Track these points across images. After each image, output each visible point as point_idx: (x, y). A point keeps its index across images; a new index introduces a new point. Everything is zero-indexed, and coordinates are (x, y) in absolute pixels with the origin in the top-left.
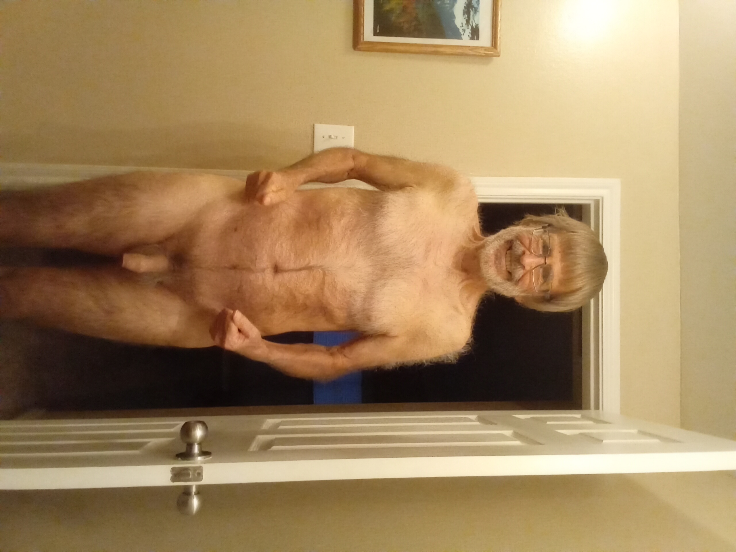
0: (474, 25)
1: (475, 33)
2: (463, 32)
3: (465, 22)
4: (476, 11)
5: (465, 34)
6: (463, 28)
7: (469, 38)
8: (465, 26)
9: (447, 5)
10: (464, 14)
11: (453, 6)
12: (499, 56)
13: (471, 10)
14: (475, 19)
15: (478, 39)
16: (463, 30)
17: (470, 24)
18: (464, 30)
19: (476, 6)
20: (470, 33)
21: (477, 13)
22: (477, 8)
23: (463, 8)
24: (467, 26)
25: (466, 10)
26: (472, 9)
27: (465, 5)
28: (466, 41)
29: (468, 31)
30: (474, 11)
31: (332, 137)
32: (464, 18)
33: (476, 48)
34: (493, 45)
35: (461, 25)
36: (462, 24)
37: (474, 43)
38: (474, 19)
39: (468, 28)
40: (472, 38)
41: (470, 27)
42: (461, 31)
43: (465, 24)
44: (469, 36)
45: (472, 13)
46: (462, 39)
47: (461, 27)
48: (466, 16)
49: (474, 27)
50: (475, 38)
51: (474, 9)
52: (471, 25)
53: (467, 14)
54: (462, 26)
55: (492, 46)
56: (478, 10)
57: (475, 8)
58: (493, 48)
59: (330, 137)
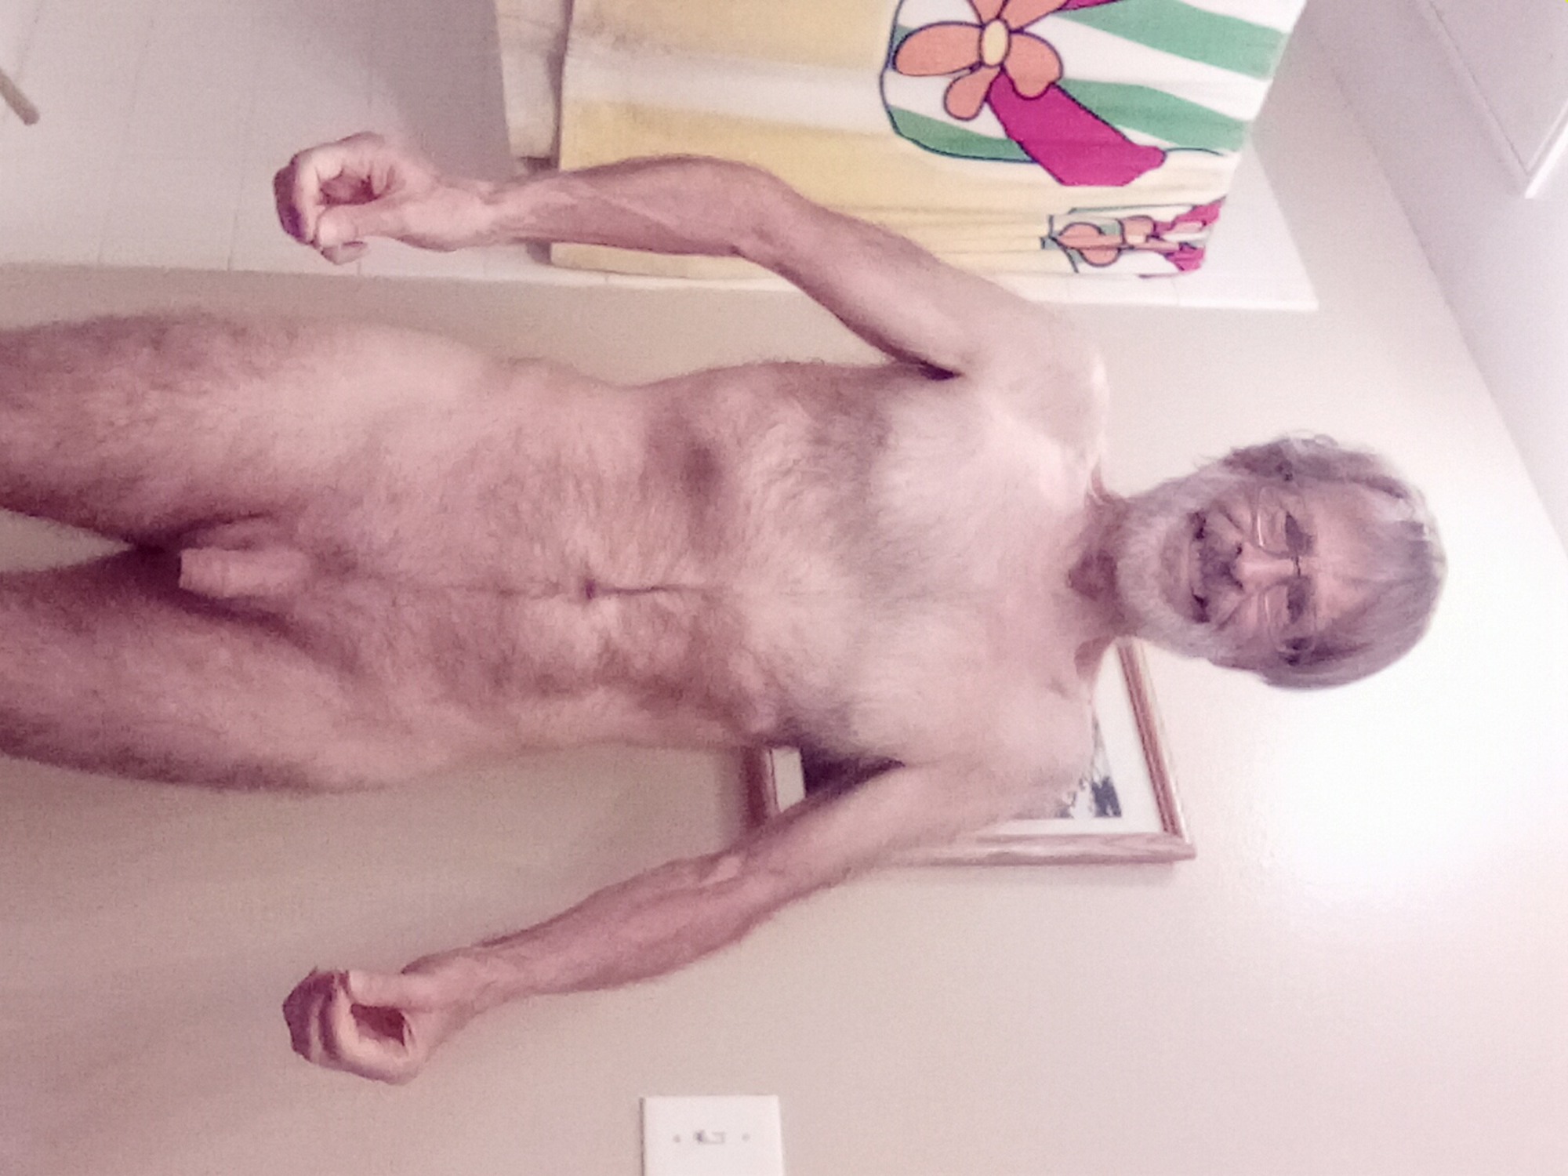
0: (1099, 779)
1: (1106, 800)
2: (1072, 799)
5: (1077, 804)
7: (1092, 814)
12: (1190, 856)
15: (1117, 813)
20: (1090, 800)
28: (1084, 820)
29: (1086, 798)
31: (708, 1135)
33: (1122, 837)
34: (1167, 826)
37: (1109, 826)
40: (1102, 812)
41: (1087, 785)
44: (1090, 809)
46: (1072, 817)
49: (1100, 785)
50: (1110, 811)
55: (1166, 830)
58: (1166, 833)
59: (700, 1137)
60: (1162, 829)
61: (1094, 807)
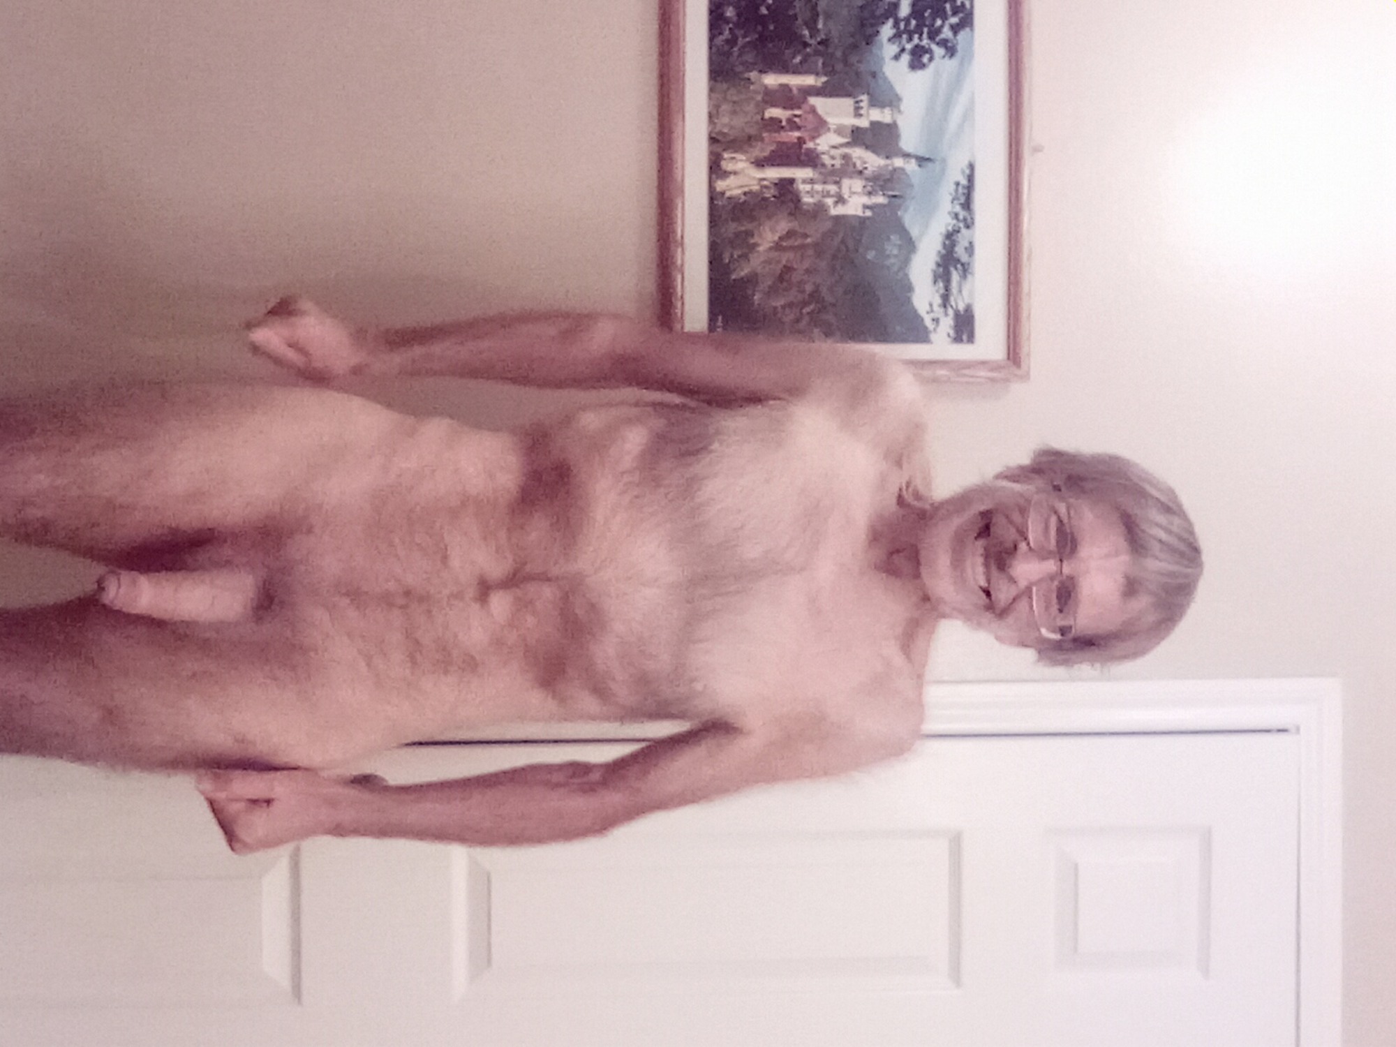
0: (961, 307)
1: (964, 327)
2: (934, 326)
3: (938, 300)
4: (966, 270)
5: (939, 329)
6: (932, 315)
7: (949, 340)
8: (938, 311)
9: (892, 260)
10: (935, 282)
11: (906, 261)
12: (1027, 380)
13: (952, 269)
14: (965, 292)
15: (971, 339)
16: (933, 320)
17: (952, 307)
18: (936, 321)
19: (964, 258)
20: (950, 326)
21: (969, 277)
22: (969, 264)
23: (933, 266)
24: (942, 310)
25: (941, 270)
26: (956, 269)
27: (938, 259)
28: (941, 346)
29: (947, 323)
30: (961, 272)
32: (936, 288)
33: (969, 363)
34: (1011, 355)
35: (928, 308)
36: (931, 305)
37: (962, 352)
38: (960, 291)
39: (946, 314)
40: (958, 339)
41: (951, 312)
42: (928, 322)
43: (940, 306)
44: (949, 335)
45: (955, 277)
46: (930, 343)
47: (928, 313)
48: (941, 285)
49: (962, 313)
50: (965, 337)
51: (959, 266)
52: (954, 306)
53: (943, 281)
54: (932, 311)
55: (1009, 358)
56: (970, 271)
57: (963, 265)
58: (1010, 363)
60: (1006, 356)
61: (952, 333)
